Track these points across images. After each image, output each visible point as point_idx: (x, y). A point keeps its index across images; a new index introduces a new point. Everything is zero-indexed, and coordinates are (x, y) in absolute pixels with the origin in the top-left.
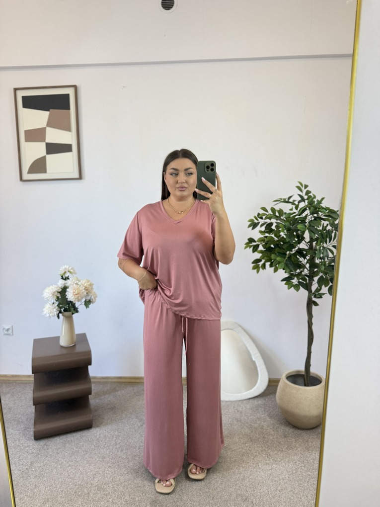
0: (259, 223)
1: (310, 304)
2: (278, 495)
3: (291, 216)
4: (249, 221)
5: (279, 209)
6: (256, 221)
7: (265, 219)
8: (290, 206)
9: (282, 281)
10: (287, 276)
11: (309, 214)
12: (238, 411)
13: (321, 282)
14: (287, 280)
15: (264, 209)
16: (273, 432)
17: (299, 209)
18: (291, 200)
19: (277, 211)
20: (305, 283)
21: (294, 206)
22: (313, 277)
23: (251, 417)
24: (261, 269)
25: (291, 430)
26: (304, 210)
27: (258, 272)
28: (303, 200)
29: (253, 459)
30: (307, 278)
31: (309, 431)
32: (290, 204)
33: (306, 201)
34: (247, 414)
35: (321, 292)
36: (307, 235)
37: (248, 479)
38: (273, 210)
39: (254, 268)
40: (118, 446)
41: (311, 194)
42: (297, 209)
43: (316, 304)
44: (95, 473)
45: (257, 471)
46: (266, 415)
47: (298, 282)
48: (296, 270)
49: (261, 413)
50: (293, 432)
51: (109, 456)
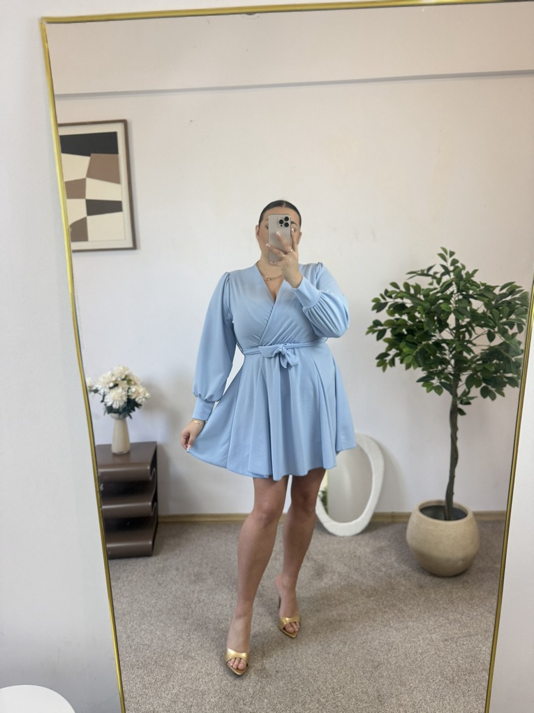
0: (386, 303)
1: (455, 412)
2: (419, 659)
3: (431, 293)
4: (373, 301)
5: (414, 285)
6: (383, 301)
7: (396, 298)
8: (429, 279)
9: (419, 381)
10: (425, 375)
11: (455, 292)
12: (355, 556)
13: (471, 382)
14: (425, 381)
15: (394, 285)
16: (404, 582)
17: (441, 284)
18: (431, 272)
19: (413, 286)
20: (448, 383)
21: (435, 281)
22: (459, 375)
23: (374, 563)
24: (388, 367)
25: (429, 578)
26: (449, 285)
27: (384, 370)
28: (447, 272)
29: (382, 616)
30: (451, 377)
31: (451, 580)
32: (430, 278)
33: (452, 274)
34: (367, 560)
35: (470, 395)
36: (451, 321)
37: (377, 641)
38: (407, 286)
39: (379, 365)
40: (201, 604)
41: (459, 265)
42: (438, 283)
43: (462, 413)
44: (176, 637)
45: (388, 631)
46: (393, 559)
47: (441, 383)
48: (437, 368)
49: (385, 557)
50: (431, 581)
51: (192, 617)
